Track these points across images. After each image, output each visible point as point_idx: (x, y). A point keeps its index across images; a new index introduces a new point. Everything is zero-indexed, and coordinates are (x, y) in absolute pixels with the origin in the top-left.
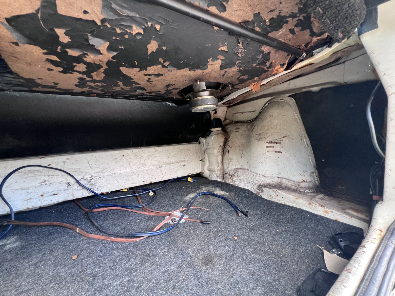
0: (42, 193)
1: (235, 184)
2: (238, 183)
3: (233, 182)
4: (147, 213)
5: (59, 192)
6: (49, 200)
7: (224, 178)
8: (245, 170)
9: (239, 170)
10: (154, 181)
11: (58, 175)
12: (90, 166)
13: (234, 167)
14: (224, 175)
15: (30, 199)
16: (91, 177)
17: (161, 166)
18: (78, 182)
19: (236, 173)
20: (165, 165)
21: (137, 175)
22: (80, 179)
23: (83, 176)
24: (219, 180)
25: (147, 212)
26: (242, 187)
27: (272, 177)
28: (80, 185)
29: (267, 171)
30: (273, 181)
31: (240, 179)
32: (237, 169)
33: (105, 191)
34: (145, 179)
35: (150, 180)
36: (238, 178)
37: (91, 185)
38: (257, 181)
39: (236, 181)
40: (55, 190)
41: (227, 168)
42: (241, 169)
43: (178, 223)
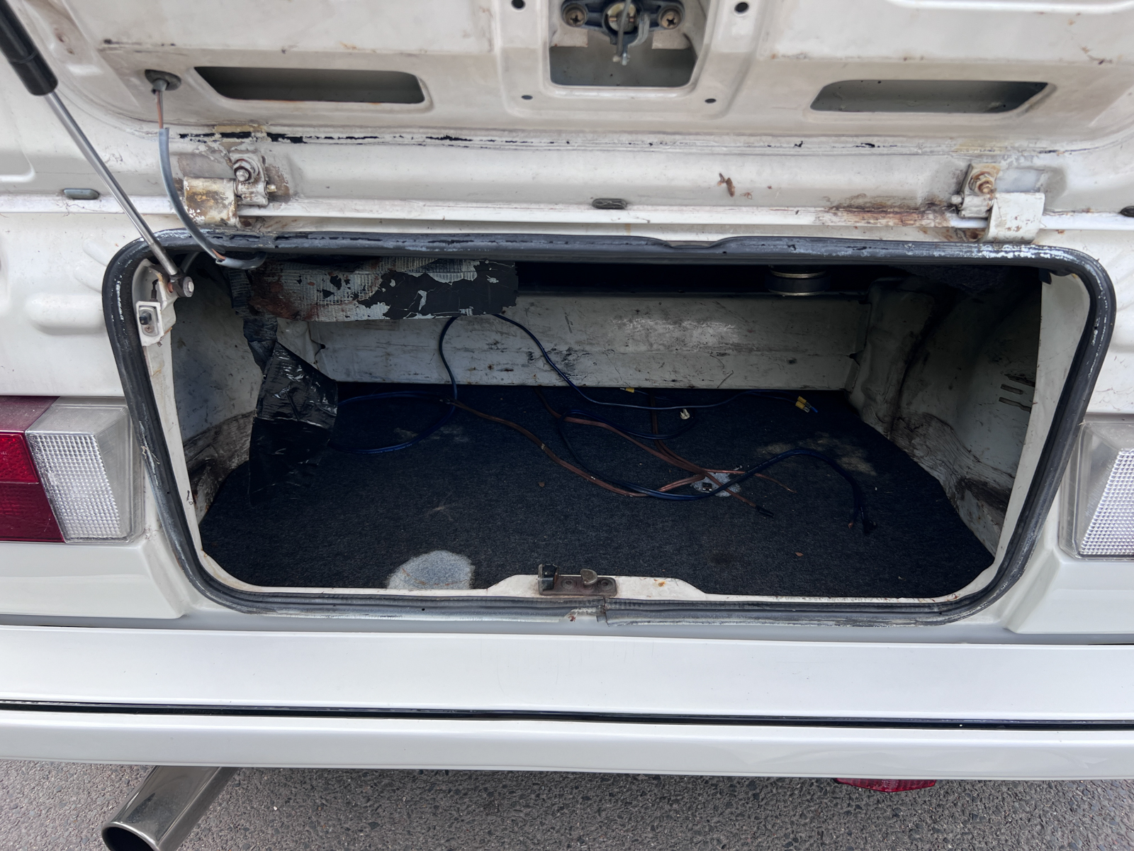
0: (490, 363)
1: (914, 456)
2: (922, 454)
3: (911, 448)
4: (662, 456)
5: (515, 368)
6: (499, 378)
7: (892, 427)
8: (945, 428)
9: (934, 423)
10: (699, 383)
11: (516, 336)
12: (569, 327)
13: (923, 409)
14: (895, 419)
15: (475, 369)
16: (569, 350)
17: (722, 352)
18: (545, 355)
19: (925, 427)
20: (735, 352)
21: (661, 364)
22: (549, 350)
23: (556, 345)
24: (880, 429)
25: (662, 454)
26: (927, 469)
27: (995, 469)
28: (547, 362)
29: (988, 449)
30: (997, 480)
31: (927, 446)
32: (929, 418)
33: (590, 382)
34: (679, 378)
35: (689, 381)
36: (925, 442)
37: (567, 365)
38: (960, 466)
39: (919, 447)
40: (510, 362)
41: (909, 404)
42: (938, 419)
43: (713, 494)
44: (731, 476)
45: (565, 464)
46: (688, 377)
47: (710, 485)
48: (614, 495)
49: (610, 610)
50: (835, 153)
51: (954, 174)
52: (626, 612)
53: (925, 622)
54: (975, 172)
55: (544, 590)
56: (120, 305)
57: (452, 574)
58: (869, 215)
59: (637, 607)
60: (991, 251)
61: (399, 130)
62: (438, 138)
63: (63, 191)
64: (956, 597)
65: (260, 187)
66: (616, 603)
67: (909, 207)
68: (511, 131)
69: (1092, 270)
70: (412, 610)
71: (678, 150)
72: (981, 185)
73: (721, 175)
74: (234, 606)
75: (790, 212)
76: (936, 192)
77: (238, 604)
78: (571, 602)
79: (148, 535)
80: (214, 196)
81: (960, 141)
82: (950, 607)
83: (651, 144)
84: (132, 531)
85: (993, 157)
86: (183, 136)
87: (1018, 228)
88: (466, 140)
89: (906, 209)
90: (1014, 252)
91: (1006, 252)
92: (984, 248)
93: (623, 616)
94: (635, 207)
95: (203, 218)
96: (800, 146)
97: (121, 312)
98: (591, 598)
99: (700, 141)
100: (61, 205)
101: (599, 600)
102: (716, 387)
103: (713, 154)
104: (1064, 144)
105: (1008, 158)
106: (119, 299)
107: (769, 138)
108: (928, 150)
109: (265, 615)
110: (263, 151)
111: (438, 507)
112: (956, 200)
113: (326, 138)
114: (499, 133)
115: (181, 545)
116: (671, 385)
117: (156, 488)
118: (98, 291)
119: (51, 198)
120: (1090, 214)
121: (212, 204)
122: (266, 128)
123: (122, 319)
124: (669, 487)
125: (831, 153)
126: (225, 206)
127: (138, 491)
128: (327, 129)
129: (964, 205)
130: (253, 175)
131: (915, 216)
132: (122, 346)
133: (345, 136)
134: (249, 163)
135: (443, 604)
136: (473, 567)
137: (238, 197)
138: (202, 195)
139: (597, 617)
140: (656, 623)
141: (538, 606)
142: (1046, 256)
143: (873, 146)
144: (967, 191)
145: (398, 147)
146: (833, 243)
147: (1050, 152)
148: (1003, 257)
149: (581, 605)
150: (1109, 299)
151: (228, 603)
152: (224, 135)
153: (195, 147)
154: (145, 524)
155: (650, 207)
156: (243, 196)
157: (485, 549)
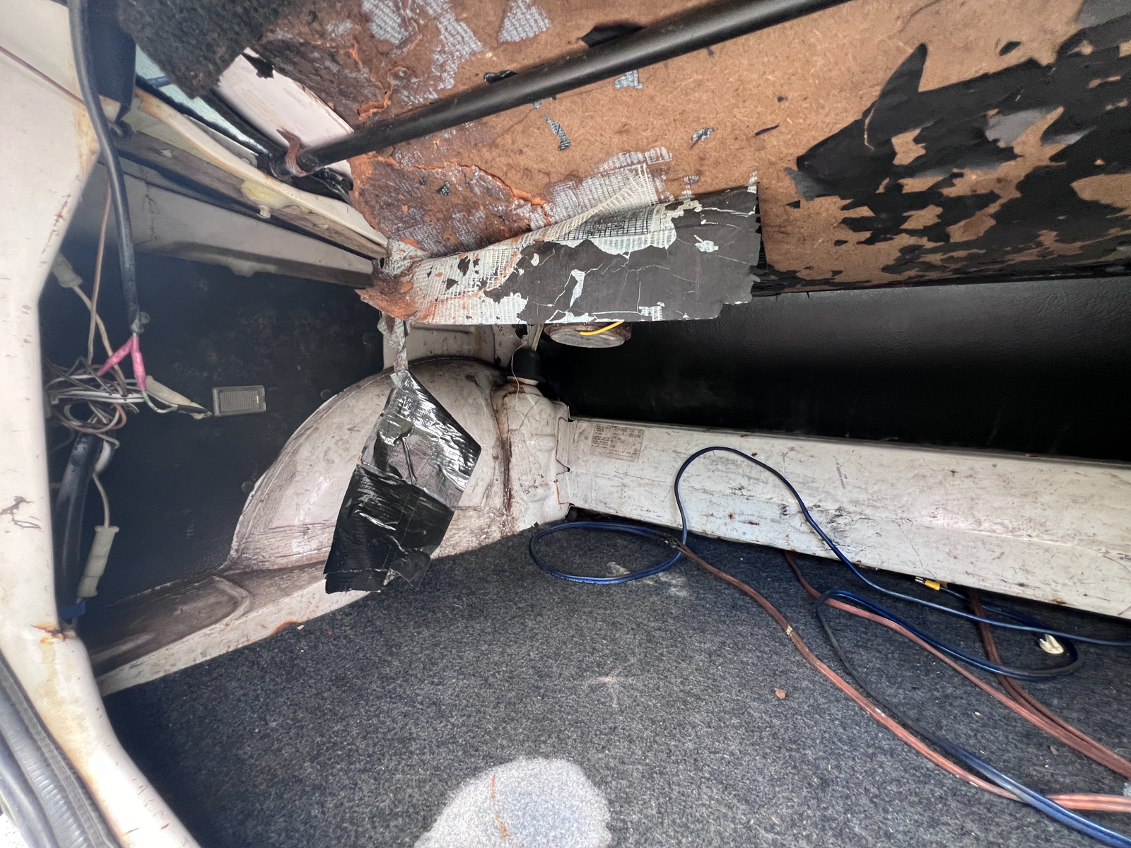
0: (732, 512)
5: (762, 522)
6: (740, 531)
10: (1076, 600)
12: (842, 481)
15: (712, 515)
16: (839, 509)
18: (804, 510)
21: (997, 554)
22: (811, 505)
23: (820, 501)
25: (1022, 706)
28: (807, 520)
33: (870, 559)
34: (1034, 582)
35: (1056, 592)
40: (757, 514)
45: (823, 668)
46: (1053, 585)
102: (1115, 614)
111: (607, 676)
116: (1017, 591)
136: (610, 837)
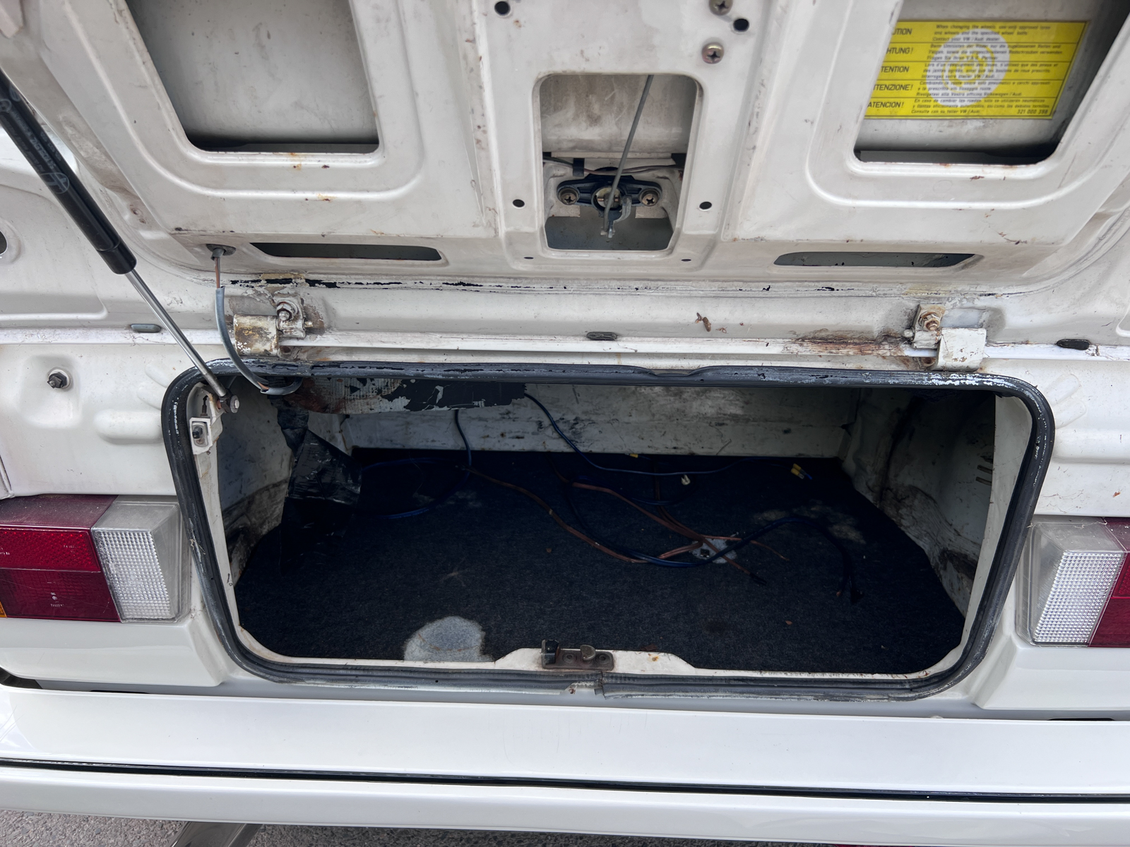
0: (503, 431)
1: (902, 525)
2: (908, 524)
3: (898, 518)
5: (526, 435)
6: (511, 445)
7: (881, 497)
8: (929, 501)
9: (919, 496)
10: (699, 451)
11: (526, 406)
12: (577, 398)
13: (909, 481)
14: (883, 489)
15: (488, 436)
16: (576, 419)
17: (721, 422)
18: (554, 424)
19: (910, 498)
20: (733, 422)
21: (663, 433)
22: (558, 419)
23: (564, 415)
24: (870, 497)
25: (663, 519)
26: (913, 538)
28: (556, 430)
31: (913, 517)
32: (914, 490)
33: (596, 448)
34: (680, 445)
35: (690, 448)
36: (911, 513)
37: (574, 433)
38: (942, 538)
39: (905, 517)
40: (521, 430)
41: (896, 476)
42: (922, 492)
43: (710, 561)
44: (728, 543)
45: (571, 529)
46: (689, 445)
47: (707, 552)
48: (617, 561)
49: (607, 684)
50: (799, 295)
51: (906, 312)
52: (621, 686)
53: (898, 698)
54: (923, 312)
55: (546, 664)
56: (176, 422)
57: (464, 640)
58: (831, 345)
59: (631, 682)
60: (939, 380)
61: (420, 277)
62: (453, 284)
63: (130, 325)
64: (927, 674)
65: (299, 324)
66: (612, 677)
67: (867, 339)
68: (515, 278)
69: (1031, 396)
70: (427, 681)
71: (660, 294)
72: (928, 324)
73: (698, 314)
74: (267, 676)
75: (760, 343)
76: (891, 326)
77: (271, 675)
78: (571, 676)
79: (193, 615)
80: (259, 331)
81: (909, 285)
82: (920, 684)
83: (637, 289)
84: (179, 612)
85: (939, 299)
86: (234, 282)
87: (964, 359)
88: (477, 285)
89: (864, 342)
90: (960, 380)
91: (953, 380)
92: (933, 377)
93: (618, 690)
94: (624, 339)
95: (249, 349)
96: (768, 289)
97: (176, 427)
98: (590, 672)
99: (680, 286)
100: (128, 337)
101: (597, 675)
102: (715, 454)
103: (691, 297)
104: (1002, 289)
105: (952, 300)
106: (176, 417)
107: (741, 283)
108: (882, 293)
109: (294, 684)
110: (302, 294)
111: (452, 572)
112: (908, 334)
113: (356, 283)
114: (505, 280)
115: (222, 624)
116: (673, 452)
117: (202, 575)
118: (158, 409)
119: (120, 332)
120: (1028, 345)
121: (257, 338)
122: (304, 276)
123: (178, 433)
124: (668, 554)
125: (795, 295)
126: (268, 340)
127: (186, 576)
128: (357, 277)
129: (915, 339)
130: (293, 314)
131: (872, 346)
132: (177, 456)
133: (372, 283)
134: (290, 305)
135: (454, 676)
136: (484, 633)
137: (280, 331)
138: (249, 331)
139: (595, 690)
140: (649, 697)
141: (541, 679)
142: (988, 384)
143: (833, 289)
144: (917, 326)
145: (419, 291)
146: (798, 372)
147: (989, 295)
148: (950, 384)
149: (581, 679)
150: (1048, 420)
151: (262, 674)
152: (269, 281)
153: (244, 291)
154: (191, 605)
155: (637, 339)
156: (284, 331)
157: (495, 615)
